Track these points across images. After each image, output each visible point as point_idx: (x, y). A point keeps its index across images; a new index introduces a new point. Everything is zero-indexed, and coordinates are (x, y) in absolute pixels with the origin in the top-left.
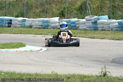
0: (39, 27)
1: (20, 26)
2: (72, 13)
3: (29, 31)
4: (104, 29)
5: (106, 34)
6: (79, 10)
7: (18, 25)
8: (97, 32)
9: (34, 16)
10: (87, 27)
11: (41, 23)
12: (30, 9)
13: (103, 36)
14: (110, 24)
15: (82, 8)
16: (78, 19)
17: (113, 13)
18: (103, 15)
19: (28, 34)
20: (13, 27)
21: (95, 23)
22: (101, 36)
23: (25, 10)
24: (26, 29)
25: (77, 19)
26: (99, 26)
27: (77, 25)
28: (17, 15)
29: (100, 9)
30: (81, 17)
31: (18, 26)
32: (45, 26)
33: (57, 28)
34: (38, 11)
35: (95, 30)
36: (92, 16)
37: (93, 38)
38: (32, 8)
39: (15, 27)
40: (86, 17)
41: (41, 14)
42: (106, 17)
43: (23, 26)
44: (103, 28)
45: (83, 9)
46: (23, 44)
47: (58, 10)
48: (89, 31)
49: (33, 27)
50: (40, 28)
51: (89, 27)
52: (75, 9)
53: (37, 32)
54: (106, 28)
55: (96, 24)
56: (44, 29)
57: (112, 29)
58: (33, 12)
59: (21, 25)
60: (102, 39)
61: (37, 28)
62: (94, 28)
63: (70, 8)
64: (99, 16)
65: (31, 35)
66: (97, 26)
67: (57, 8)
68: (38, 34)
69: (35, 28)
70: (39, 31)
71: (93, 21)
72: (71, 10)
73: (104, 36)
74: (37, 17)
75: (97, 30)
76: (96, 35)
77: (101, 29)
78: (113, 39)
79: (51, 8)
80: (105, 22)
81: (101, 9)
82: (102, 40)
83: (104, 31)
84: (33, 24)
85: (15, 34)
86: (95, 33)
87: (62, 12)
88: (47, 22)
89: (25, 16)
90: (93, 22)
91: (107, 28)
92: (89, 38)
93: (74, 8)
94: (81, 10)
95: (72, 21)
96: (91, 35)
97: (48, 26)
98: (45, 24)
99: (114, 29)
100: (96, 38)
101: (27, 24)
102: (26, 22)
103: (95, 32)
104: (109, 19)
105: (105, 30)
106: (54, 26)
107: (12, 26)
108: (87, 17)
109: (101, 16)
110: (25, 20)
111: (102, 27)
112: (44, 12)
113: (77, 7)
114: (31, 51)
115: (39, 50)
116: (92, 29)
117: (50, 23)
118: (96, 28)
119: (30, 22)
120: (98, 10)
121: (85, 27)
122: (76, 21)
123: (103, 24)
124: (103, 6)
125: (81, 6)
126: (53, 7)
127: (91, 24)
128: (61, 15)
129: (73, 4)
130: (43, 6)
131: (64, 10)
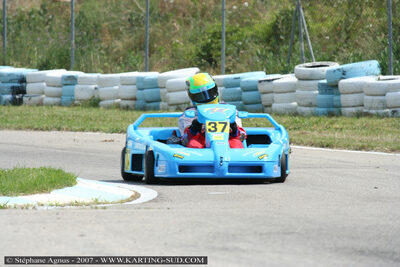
0: (125, 103)
1: (57, 100)
2: (242, 52)
4: (365, 111)
5: (374, 130)
6: (268, 41)
7: (47, 96)
8: (339, 122)
9: (106, 64)
10: (300, 105)
11: (130, 91)
12: (90, 40)
13: (364, 138)
14: (387, 91)
15: (277, 36)
16: (267, 74)
17: (398, 53)
18: (360, 59)
19: (83, 130)
20: (30, 105)
21: (332, 88)
22: (357, 139)
23: (73, 42)
24: (78, 113)
25: (263, 73)
26: (345, 99)
27: (264, 97)
28: (44, 60)
30: (280, 65)
31: (47, 100)
32: (148, 102)
34: (119, 45)
35: (330, 114)
36: (318, 63)
37: (328, 146)
38: (99, 36)
39: (38, 105)
40: (297, 67)
41: (133, 57)
42: (374, 64)
43: (65, 99)
44: (362, 105)
45: (282, 37)
46: (64, 173)
47: (193, 41)
48: (309, 117)
49: (101, 103)
50: (127, 108)
51: (310, 105)
52: (253, 36)
53: (119, 125)
54: (371, 108)
55: (335, 90)
57: (394, 112)
58: (102, 48)
59: (59, 96)
60: (361, 148)
61: (118, 106)
62: (329, 107)
63: (234, 35)
64: (345, 61)
65: (97, 133)
66: (339, 101)
67: (189, 34)
69: (109, 107)
70: (125, 119)
71: (325, 81)
72: (240, 43)
73: (369, 137)
74: (118, 68)
75: (340, 114)
76: (337, 135)
77: (354, 110)
79: (167, 34)
80: (369, 85)
82: (363, 152)
83: (364, 120)
84: (103, 92)
85: (36, 129)
86: (334, 126)
87: (207, 48)
88: (154, 84)
89: (74, 64)
90: (323, 85)
91: (377, 108)
92: (312, 145)
93: (251, 33)
94: (273, 40)
95: (247, 82)
96: (320, 132)
97: (159, 100)
98: (148, 93)
100: (338, 147)
101: (81, 92)
102: (77, 87)
103: (332, 123)
104: (383, 73)
105: (367, 115)
106: (180, 102)
107: (25, 99)
108: (300, 68)
109: (354, 62)
110: (72, 80)
111: (358, 103)
112: (141, 49)
113: (260, 30)
114: (97, 202)
115: (129, 200)
116: (320, 110)
117: (165, 90)
118: (334, 107)
119: (93, 87)
120: (335, 42)
121: (295, 104)
122: (260, 82)
123: (362, 92)
124: (354, 25)
125: (275, 27)
126: (172, 32)
127: (317, 92)
128: (204, 60)
129: (246, 20)
130: (136, 28)
131: (212, 42)
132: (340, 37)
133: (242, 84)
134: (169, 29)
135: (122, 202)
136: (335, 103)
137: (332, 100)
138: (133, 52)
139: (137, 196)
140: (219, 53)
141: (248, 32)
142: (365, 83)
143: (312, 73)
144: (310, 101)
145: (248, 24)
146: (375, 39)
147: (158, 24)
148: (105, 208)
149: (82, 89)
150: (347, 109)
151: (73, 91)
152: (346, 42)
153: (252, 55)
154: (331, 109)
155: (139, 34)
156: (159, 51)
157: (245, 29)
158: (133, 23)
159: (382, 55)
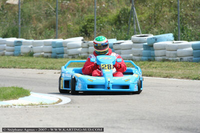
0: (46, 54)
1: (12, 53)
2: (103, 29)
3: (29, 62)
4: (166, 58)
5: (172, 68)
6: (115, 23)
7: (7, 51)
8: (154, 64)
10: (134, 55)
11: (49, 48)
13: (168, 72)
14: (178, 49)
15: (120, 21)
16: (117, 40)
17: (182, 30)
18: (164, 33)
19: (27, 68)
21: (150, 47)
22: (164, 72)
23: (20, 24)
24: (23, 59)
25: (115, 40)
26: (157, 53)
27: (116, 51)
28: (5, 33)
29: (153, 21)
30: (123, 36)
31: (7, 53)
32: (58, 54)
33: (79, 56)
34: (41, 26)
35: (149, 60)
36: (143, 35)
37: (150, 76)
38: (31, 21)
39: (3, 55)
40: (132, 37)
41: (48, 32)
42: (171, 35)
43: (16, 52)
44: (165, 56)
45: (122, 22)
46: (24, 90)
47: (78, 23)
48: (139, 61)
49: (34, 54)
50: (47, 57)
51: (139, 55)
52: (108, 21)
53: (45, 65)
54: (170, 57)
55: (151, 48)
56: (55, 60)
57: (181, 59)
58: (32, 27)
59: (13, 51)
60: (167, 77)
61: (43, 56)
62: (148, 56)
63: (98, 20)
64: (157, 34)
65: (34, 70)
66: (154, 53)
67: (76, 19)
68: (46, 69)
70: (47, 63)
71: (146, 44)
72: (102, 25)
75: (154, 60)
76: (154, 70)
77: (161, 58)
78: (188, 78)
79: (65, 20)
80: (169, 46)
81: (155, 23)
82: (168, 79)
83: (166, 63)
84: (35, 49)
86: (152, 66)
87: (85, 27)
88: (61, 45)
89: (20, 35)
90: (146, 45)
91: (173, 57)
93: (106, 20)
94: (118, 23)
96: (145, 69)
97: (63, 53)
98: (58, 50)
99: (185, 58)
100: (155, 76)
101: (24, 49)
102: (22, 46)
103: (151, 64)
104: (175, 40)
105: (167, 60)
106: (73, 54)
108: (134, 37)
109: (161, 34)
110: (20, 43)
111: (163, 54)
112: (52, 28)
113: (111, 18)
115: (57, 103)
116: (144, 58)
117: (66, 48)
118: (151, 56)
119: (30, 46)
120: (149, 24)
121: (131, 55)
122: (114, 44)
123: (165, 49)
124: (158, 16)
125: (118, 17)
126: (68, 19)
127: (143, 49)
128: (83, 34)
129: (104, 13)
130: (49, 17)
131: (87, 24)
132: (151, 22)
134: (66, 18)
136: (152, 55)
137: (150, 53)
138: (48, 29)
139: (61, 101)
140: (91, 30)
141: (105, 19)
142: (166, 45)
143: (140, 40)
144: (139, 53)
145: (106, 16)
146: (169, 23)
147: (60, 15)
148: (47, 107)
149: (25, 48)
150: (158, 58)
151: (20, 49)
153: (108, 31)
154: (150, 58)
155: (51, 20)
156: (61, 29)
157: (104, 18)
158: (48, 15)
159: (175, 31)
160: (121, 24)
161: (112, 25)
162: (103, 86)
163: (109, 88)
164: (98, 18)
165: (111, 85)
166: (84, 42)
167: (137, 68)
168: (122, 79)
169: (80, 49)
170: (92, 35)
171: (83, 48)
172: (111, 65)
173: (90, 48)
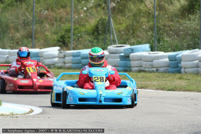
2: (80, 39)
4: (143, 69)
5: (148, 79)
6: (93, 34)
8: (130, 75)
9: (12, 45)
13: (143, 83)
14: (154, 60)
15: (98, 31)
18: (140, 43)
21: (126, 57)
26: (133, 63)
29: (131, 32)
33: (55, 66)
34: (18, 35)
35: (126, 71)
36: (120, 45)
40: (109, 47)
41: (25, 42)
42: (147, 46)
44: (141, 66)
45: (100, 32)
47: (56, 33)
51: (115, 66)
52: (86, 31)
54: (145, 68)
55: (128, 59)
57: (157, 70)
58: (9, 37)
62: (125, 67)
63: (76, 31)
64: (133, 44)
66: (130, 64)
67: (54, 30)
71: (123, 54)
72: (79, 35)
73: (145, 82)
75: (130, 71)
77: (137, 69)
78: (162, 89)
79: (43, 30)
80: (145, 57)
81: (133, 33)
82: (143, 90)
83: (142, 74)
84: (11, 59)
87: (62, 37)
88: (37, 55)
90: (122, 56)
91: (149, 68)
93: (84, 30)
94: (96, 33)
95: (84, 54)
99: (161, 69)
104: (152, 51)
105: (144, 71)
106: (50, 64)
108: (111, 47)
109: (137, 45)
111: (139, 65)
112: (29, 37)
113: (89, 28)
114: (12, 114)
115: (28, 113)
117: (43, 58)
118: (127, 67)
119: (6, 56)
120: (127, 34)
123: (141, 60)
124: (136, 26)
125: (97, 27)
126: (45, 29)
127: (119, 59)
128: (61, 43)
129: (82, 23)
130: (27, 27)
131: (65, 34)
132: (129, 32)
133: (81, 55)
134: (43, 28)
135: (25, 114)
136: (128, 65)
137: (126, 64)
138: (25, 39)
139: (32, 111)
140: (68, 40)
141: (83, 29)
143: (116, 50)
144: (115, 64)
145: (83, 25)
146: (147, 33)
147: (38, 25)
148: (17, 117)
149: (1, 57)
150: (134, 68)
152: (132, 35)
153: (85, 41)
155: (28, 30)
156: (38, 39)
158: (26, 24)
159: (151, 41)
160: (98, 34)
161: (89, 35)
162: (95, 99)
163: (101, 101)
164: (76, 27)
165: (102, 99)
166: (61, 52)
167: (132, 81)
168: (115, 92)
169: (56, 59)
170: (69, 45)
171: (59, 58)
172: (103, 78)
173: (66, 58)
